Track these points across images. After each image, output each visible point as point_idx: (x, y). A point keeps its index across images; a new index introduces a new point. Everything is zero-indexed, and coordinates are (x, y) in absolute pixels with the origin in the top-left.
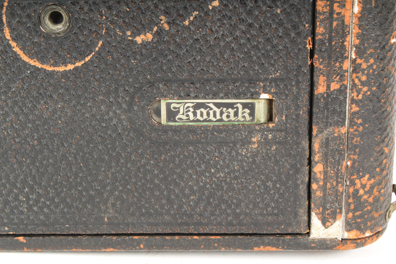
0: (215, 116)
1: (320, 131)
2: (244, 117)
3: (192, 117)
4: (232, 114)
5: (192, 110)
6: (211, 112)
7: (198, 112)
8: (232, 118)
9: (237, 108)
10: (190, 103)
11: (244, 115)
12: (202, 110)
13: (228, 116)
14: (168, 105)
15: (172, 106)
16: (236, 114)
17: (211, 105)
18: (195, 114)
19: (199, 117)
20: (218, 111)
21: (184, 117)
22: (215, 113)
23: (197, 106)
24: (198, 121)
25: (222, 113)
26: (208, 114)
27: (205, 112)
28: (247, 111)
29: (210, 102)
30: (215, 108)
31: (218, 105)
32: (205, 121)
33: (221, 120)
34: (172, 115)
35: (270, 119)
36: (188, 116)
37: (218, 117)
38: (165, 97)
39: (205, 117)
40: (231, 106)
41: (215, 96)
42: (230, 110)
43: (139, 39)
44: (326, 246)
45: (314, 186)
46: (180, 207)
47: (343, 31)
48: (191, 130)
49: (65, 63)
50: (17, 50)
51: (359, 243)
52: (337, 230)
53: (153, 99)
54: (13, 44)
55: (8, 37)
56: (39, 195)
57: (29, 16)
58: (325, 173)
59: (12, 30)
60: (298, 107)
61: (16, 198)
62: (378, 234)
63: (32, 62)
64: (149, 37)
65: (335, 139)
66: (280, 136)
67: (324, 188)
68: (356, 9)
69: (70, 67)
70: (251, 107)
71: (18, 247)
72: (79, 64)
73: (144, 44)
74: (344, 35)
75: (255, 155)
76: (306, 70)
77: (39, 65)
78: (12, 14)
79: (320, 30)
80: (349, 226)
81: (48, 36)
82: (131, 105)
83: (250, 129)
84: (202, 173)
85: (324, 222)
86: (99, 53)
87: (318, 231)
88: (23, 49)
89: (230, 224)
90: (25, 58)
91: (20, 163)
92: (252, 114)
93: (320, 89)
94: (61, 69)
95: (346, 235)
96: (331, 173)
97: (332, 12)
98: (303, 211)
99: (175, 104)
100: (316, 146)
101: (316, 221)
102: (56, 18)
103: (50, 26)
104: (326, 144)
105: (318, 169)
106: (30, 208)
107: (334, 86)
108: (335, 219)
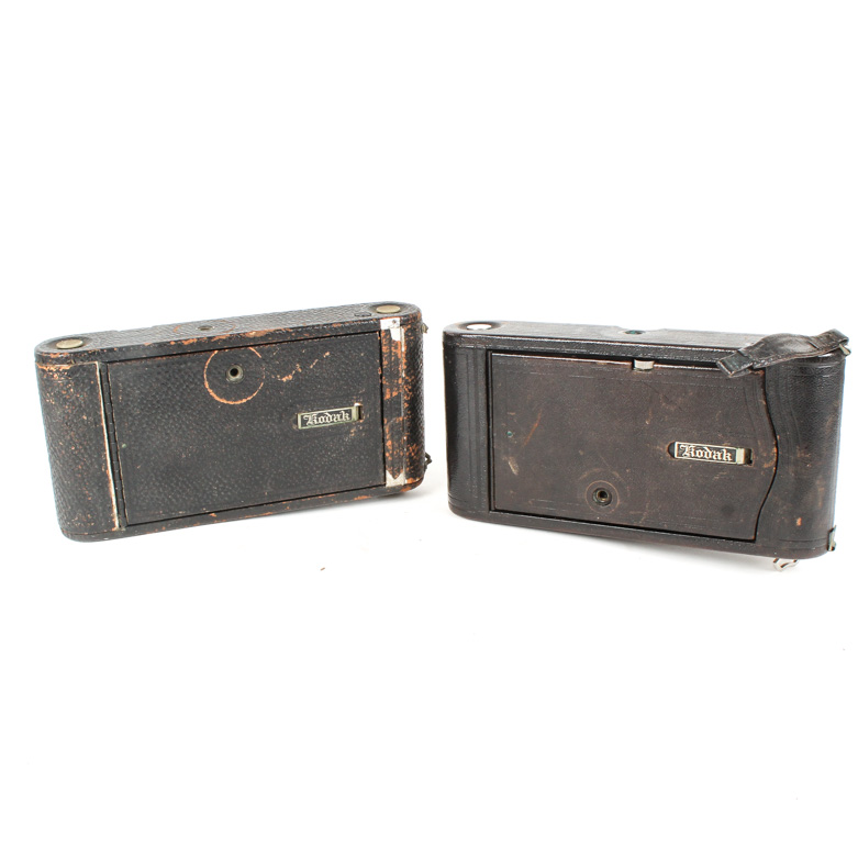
0: (329, 419)
1: (388, 421)
3: (316, 422)
4: (339, 417)
5: (316, 418)
6: (327, 418)
7: (320, 418)
8: (339, 419)
9: (341, 413)
10: (314, 414)
11: (346, 417)
13: (337, 419)
14: (302, 417)
15: (304, 417)
16: (341, 417)
17: (327, 414)
18: (318, 420)
19: (320, 421)
20: (331, 416)
21: (312, 423)
23: (319, 415)
24: (320, 424)
25: (333, 417)
26: (325, 419)
27: (323, 418)
28: (347, 414)
29: (326, 412)
30: (329, 415)
31: (330, 413)
32: (324, 423)
33: (333, 422)
34: (304, 422)
35: (360, 418)
36: (314, 421)
37: (331, 420)
38: (299, 412)
39: (324, 421)
40: (338, 412)
41: (328, 408)
42: (337, 415)
43: (284, 380)
44: (396, 493)
45: (387, 454)
46: (311, 479)
47: (397, 362)
48: (315, 429)
49: (241, 399)
50: (212, 394)
51: (413, 485)
52: (401, 480)
53: (293, 415)
54: (210, 391)
55: (207, 386)
56: (225, 484)
57: (219, 373)
58: (393, 445)
59: (210, 382)
60: (376, 409)
61: (211, 489)
62: (422, 479)
63: (222, 401)
64: (291, 377)
65: (397, 425)
66: (366, 427)
67: (392, 455)
68: (403, 349)
69: (244, 401)
70: (349, 412)
71: (211, 521)
72: (249, 399)
73: (288, 382)
74: (398, 365)
75: (353, 441)
76: (378, 387)
77: (225, 402)
78: (209, 373)
79: (385, 363)
80: (408, 476)
81: (231, 384)
82: (281, 418)
83: (350, 425)
84: (323, 456)
85: (394, 476)
86: (261, 390)
87: (391, 482)
88: (216, 393)
89: (340, 485)
90: (217, 399)
91: (213, 465)
92: (350, 416)
93: (387, 396)
94: (239, 402)
95: (406, 482)
96: (396, 445)
97: (391, 352)
98: (381, 470)
99: (306, 415)
100: (387, 430)
101: (389, 476)
102: (234, 372)
103: (233, 378)
104: (392, 428)
105: (389, 443)
106: (219, 493)
107: (395, 394)
108: (399, 473)
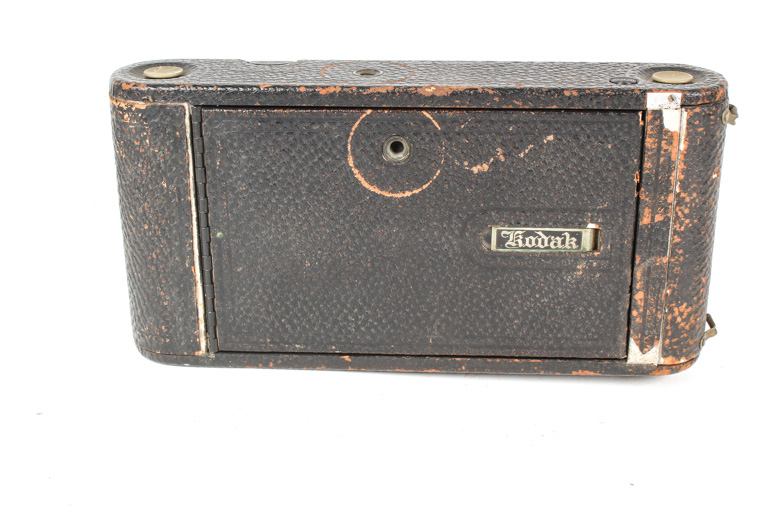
0: (543, 243)
1: (643, 261)
2: (571, 245)
3: (521, 244)
4: (559, 242)
5: (521, 237)
6: (540, 240)
7: (527, 239)
8: (559, 246)
9: (565, 236)
10: (520, 230)
11: (570, 243)
12: (531, 237)
13: (555, 244)
14: (499, 232)
15: (503, 233)
16: (563, 242)
17: (540, 233)
18: (524, 241)
19: (527, 244)
20: (546, 239)
21: (514, 244)
22: (543, 241)
23: (527, 234)
24: (527, 248)
25: (550, 241)
26: (537, 242)
27: (533, 239)
28: (574, 239)
29: (539, 230)
30: (543, 236)
31: (547, 233)
32: (533, 248)
33: (549, 248)
34: (501, 241)
35: (595, 247)
36: (517, 243)
37: (546, 245)
38: (496, 224)
39: (534, 244)
40: (559, 234)
41: (544, 224)
42: (558, 238)
43: (475, 170)
44: (643, 372)
45: (634, 313)
46: (504, 330)
47: (669, 167)
48: (519, 256)
49: (403, 191)
50: (358, 176)
51: (674, 369)
52: (654, 356)
53: (486, 226)
54: (356, 171)
55: (351, 164)
56: (368, 316)
57: (372, 145)
58: (646, 300)
59: (356, 158)
60: (623, 237)
61: (345, 319)
62: (692, 361)
63: (372, 189)
64: (486, 167)
65: (657, 268)
66: (605, 264)
67: (643, 315)
68: (682, 147)
69: (408, 194)
70: (578, 236)
71: (343, 366)
72: (416, 191)
73: (481, 174)
74: (670, 171)
75: (579, 282)
76: (632, 202)
77: (378, 192)
78: (356, 142)
79: (647, 165)
80: (665, 352)
81: (389, 165)
82: (463, 231)
83: (576, 257)
84: (527, 298)
85: (642, 348)
86: (436, 181)
87: (635, 356)
88: (364, 176)
89: (551, 348)
90: (366, 185)
91: (352, 284)
92: (579, 242)
93: (645, 220)
94: (399, 195)
95: (662, 361)
96: (652, 300)
97: (659, 148)
98: (622, 337)
99: (505, 231)
100: (638, 274)
101: (634, 347)
102: (397, 147)
103: (392, 156)
104: (648, 273)
105: (639, 296)
106: (357, 328)
107: (659, 218)
108: (652, 345)
